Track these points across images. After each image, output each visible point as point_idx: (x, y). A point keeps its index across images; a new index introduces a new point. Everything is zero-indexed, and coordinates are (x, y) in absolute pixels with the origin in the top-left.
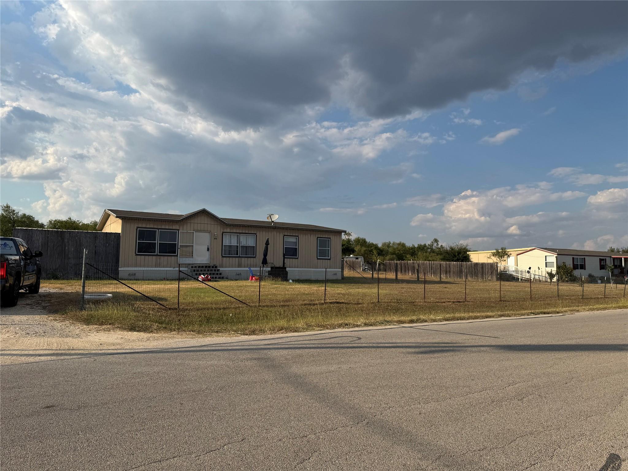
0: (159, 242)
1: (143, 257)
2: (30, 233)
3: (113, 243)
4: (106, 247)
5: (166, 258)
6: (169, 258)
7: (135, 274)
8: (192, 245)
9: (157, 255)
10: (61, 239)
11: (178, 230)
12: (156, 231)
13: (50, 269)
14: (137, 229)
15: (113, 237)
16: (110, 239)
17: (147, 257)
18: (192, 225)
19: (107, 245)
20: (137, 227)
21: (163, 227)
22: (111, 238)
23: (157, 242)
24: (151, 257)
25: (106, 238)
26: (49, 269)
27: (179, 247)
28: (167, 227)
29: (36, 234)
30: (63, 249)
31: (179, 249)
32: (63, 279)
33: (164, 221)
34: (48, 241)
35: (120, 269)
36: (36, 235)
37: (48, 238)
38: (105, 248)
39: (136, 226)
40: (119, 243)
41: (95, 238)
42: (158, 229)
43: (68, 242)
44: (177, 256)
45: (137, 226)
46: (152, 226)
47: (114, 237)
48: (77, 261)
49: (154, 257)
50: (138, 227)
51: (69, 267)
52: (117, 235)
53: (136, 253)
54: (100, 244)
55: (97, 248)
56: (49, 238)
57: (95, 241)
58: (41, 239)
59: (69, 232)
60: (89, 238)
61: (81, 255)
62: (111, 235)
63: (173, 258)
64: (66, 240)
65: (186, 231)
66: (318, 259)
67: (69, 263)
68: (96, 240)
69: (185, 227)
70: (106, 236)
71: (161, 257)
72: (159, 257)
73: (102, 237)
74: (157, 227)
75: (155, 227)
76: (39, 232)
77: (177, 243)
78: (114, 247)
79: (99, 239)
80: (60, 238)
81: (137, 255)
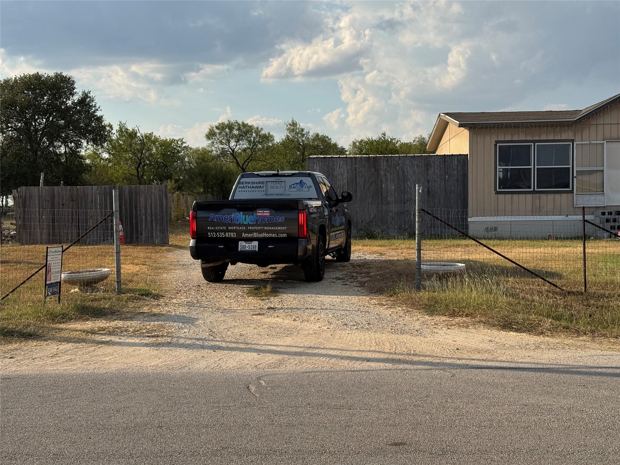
0: (536, 167)
1: (509, 196)
2: (330, 163)
3: (456, 172)
4: (445, 180)
5: (551, 196)
6: (557, 196)
7: (496, 229)
8: (601, 169)
9: (534, 192)
10: (375, 171)
11: (573, 141)
12: (529, 146)
13: (362, 222)
14: (496, 145)
15: (456, 162)
16: (451, 166)
17: (515, 196)
18: (600, 127)
19: (447, 176)
20: (495, 141)
21: (543, 137)
22: (452, 165)
23: (532, 167)
24: (524, 195)
25: (445, 165)
26: (361, 221)
27: (575, 175)
28: (551, 137)
29: (338, 163)
30: (379, 188)
31: (575, 179)
32: (382, 238)
33: (544, 126)
34: (356, 174)
35: (469, 220)
36: (338, 166)
37: (356, 170)
38: (443, 182)
39: (494, 139)
40: (466, 172)
41: (427, 165)
42: (534, 142)
43: (386, 175)
44: (572, 192)
45: (496, 140)
46: (522, 137)
47: (458, 162)
48: (401, 208)
49: (529, 196)
50: (497, 142)
51: (389, 218)
52: (462, 158)
53: (495, 189)
54: (436, 177)
55: (430, 183)
56: (358, 170)
57: (427, 172)
58: (346, 172)
59: (386, 159)
60: (418, 166)
61: (406, 196)
62: (452, 159)
63: (564, 196)
64: (382, 173)
65: (588, 142)
67: (389, 211)
68: (428, 169)
69: (586, 133)
70: (445, 162)
71: (541, 195)
72: (538, 195)
73: (438, 164)
74: (531, 139)
75: (529, 138)
76: (342, 161)
77: (571, 166)
78: (458, 180)
79: (433, 168)
80: (373, 170)
81: (498, 193)
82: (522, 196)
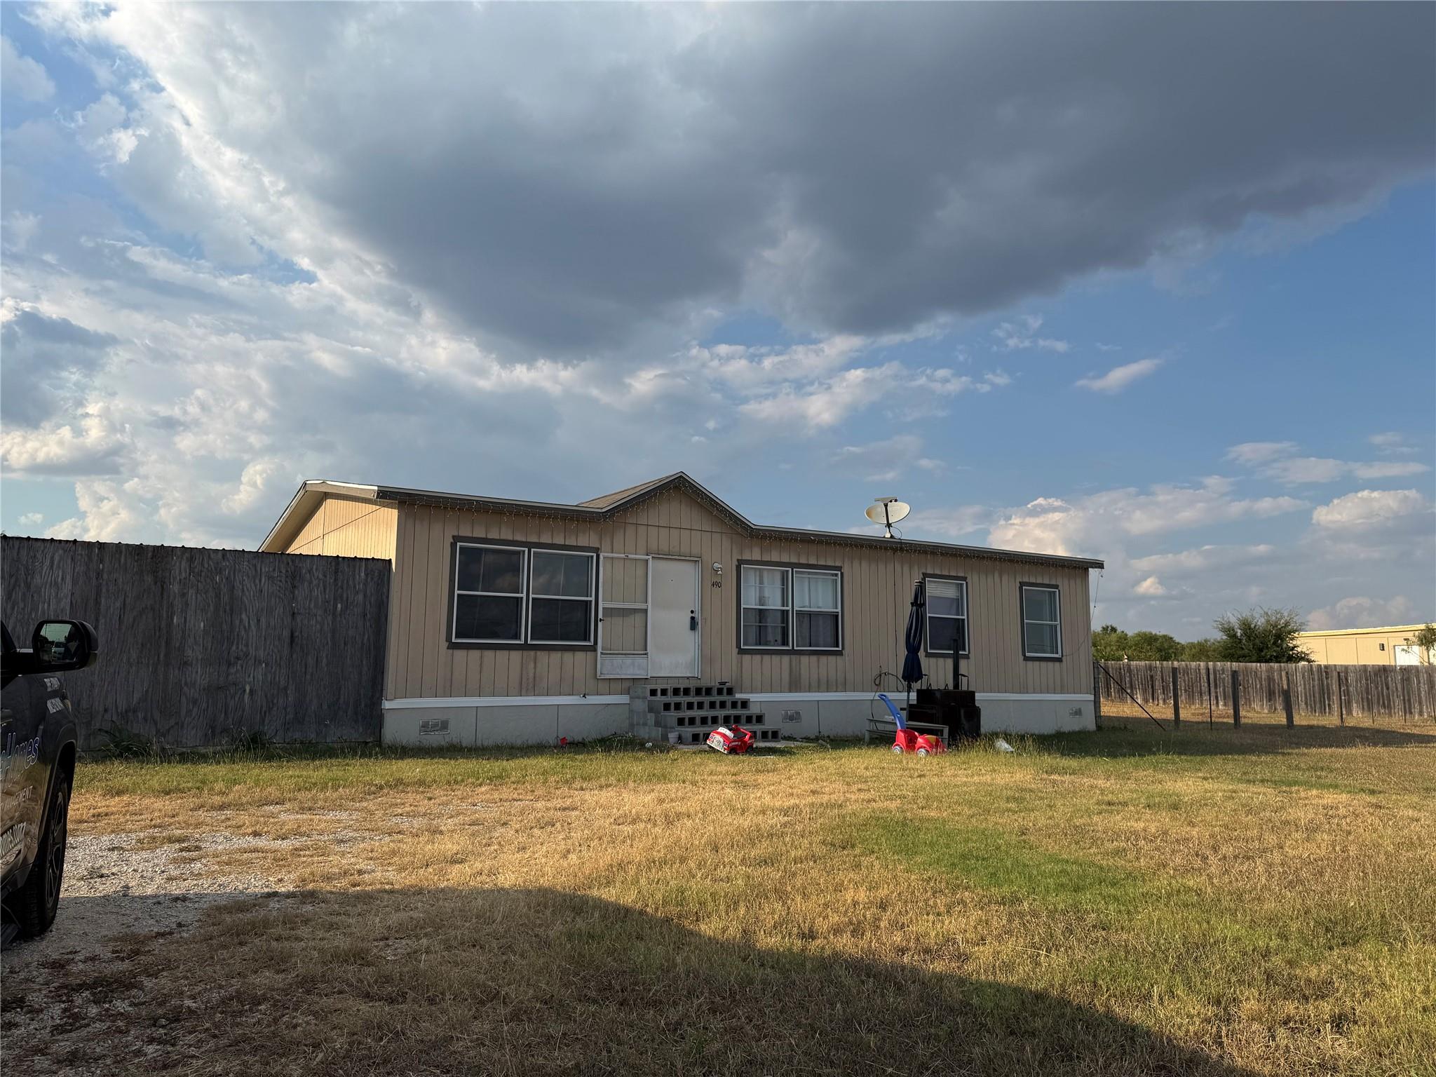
0: (531, 596)
1: (475, 654)
2: (24, 553)
3: (361, 597)
4: (334, 614)
5: (556, 656)
6: (568, 656)
7: (444, 725)
8: (643, 606)
9: (526, 647)
10: (156, 583)
11: (597, 550)
12: (518, 553)
13: (106, 711)
14: (453, 545)
15: (363, 574)
16: (351, 583)
17: (489, 654)
18: (642, 530)
19: (339, 606)
20: (453, 537)
21: (546, 539)
22: (354, 579)
23: (524, 596)
25: (336, 580)
26: (101, 709)
27: (600, 616)
28: (559, 540)
29: (48, 557)
30: (163, 624)
31: (600, 624)
32: (166, 757)
33: (549, 517)
34: (99, 587)
35: (387, 705)
36: (47, 563)
37: (99, 575)
38: (330, 618)
39: (451, 531)
40: (384, 597)
41: (294, 577)
42: (530, 545)
43: (183, 595)
44: (593, 649)
45: (456, 534)
46: (506, 534)
47: (367, 575)
48: (219, 676)
49: (516, 656)
50: (456, 539)
51: (184, 699)
52: (379, 568)
53: (449, 639)
54: (312, 606)
55: (299, 618)
56: (105, 576)
57: (293, 593)
58: (68, 579)
59: (187, 555)
60: (270, 578)
61: (234, 648)
62: (354, 567)
63: (580, 656)
64: (175, 588)
65: (623, 556)
66: (1026, 659)
67: (186, 684)
68: (294, 587)
69: (618, 537)
70: (336, 572)
71: (539, 653)
72: (532, 653)
73: (321, 576)
74: (524, 540)
75: (519, 538)
76: (61, 552)
77: (593, 599)
78: (365, 615)
79: (306, 584)
80: (149, 579)
81: (453, 646)
82: (502, 655)
